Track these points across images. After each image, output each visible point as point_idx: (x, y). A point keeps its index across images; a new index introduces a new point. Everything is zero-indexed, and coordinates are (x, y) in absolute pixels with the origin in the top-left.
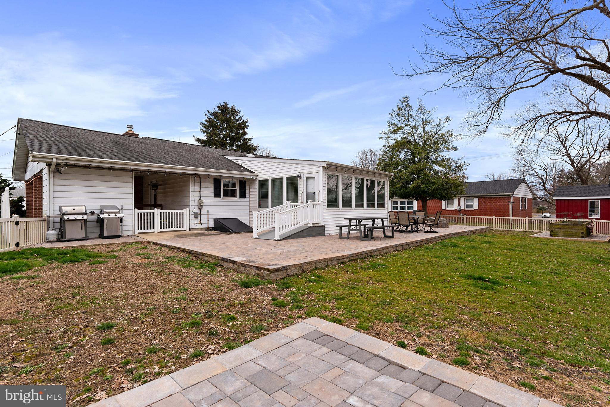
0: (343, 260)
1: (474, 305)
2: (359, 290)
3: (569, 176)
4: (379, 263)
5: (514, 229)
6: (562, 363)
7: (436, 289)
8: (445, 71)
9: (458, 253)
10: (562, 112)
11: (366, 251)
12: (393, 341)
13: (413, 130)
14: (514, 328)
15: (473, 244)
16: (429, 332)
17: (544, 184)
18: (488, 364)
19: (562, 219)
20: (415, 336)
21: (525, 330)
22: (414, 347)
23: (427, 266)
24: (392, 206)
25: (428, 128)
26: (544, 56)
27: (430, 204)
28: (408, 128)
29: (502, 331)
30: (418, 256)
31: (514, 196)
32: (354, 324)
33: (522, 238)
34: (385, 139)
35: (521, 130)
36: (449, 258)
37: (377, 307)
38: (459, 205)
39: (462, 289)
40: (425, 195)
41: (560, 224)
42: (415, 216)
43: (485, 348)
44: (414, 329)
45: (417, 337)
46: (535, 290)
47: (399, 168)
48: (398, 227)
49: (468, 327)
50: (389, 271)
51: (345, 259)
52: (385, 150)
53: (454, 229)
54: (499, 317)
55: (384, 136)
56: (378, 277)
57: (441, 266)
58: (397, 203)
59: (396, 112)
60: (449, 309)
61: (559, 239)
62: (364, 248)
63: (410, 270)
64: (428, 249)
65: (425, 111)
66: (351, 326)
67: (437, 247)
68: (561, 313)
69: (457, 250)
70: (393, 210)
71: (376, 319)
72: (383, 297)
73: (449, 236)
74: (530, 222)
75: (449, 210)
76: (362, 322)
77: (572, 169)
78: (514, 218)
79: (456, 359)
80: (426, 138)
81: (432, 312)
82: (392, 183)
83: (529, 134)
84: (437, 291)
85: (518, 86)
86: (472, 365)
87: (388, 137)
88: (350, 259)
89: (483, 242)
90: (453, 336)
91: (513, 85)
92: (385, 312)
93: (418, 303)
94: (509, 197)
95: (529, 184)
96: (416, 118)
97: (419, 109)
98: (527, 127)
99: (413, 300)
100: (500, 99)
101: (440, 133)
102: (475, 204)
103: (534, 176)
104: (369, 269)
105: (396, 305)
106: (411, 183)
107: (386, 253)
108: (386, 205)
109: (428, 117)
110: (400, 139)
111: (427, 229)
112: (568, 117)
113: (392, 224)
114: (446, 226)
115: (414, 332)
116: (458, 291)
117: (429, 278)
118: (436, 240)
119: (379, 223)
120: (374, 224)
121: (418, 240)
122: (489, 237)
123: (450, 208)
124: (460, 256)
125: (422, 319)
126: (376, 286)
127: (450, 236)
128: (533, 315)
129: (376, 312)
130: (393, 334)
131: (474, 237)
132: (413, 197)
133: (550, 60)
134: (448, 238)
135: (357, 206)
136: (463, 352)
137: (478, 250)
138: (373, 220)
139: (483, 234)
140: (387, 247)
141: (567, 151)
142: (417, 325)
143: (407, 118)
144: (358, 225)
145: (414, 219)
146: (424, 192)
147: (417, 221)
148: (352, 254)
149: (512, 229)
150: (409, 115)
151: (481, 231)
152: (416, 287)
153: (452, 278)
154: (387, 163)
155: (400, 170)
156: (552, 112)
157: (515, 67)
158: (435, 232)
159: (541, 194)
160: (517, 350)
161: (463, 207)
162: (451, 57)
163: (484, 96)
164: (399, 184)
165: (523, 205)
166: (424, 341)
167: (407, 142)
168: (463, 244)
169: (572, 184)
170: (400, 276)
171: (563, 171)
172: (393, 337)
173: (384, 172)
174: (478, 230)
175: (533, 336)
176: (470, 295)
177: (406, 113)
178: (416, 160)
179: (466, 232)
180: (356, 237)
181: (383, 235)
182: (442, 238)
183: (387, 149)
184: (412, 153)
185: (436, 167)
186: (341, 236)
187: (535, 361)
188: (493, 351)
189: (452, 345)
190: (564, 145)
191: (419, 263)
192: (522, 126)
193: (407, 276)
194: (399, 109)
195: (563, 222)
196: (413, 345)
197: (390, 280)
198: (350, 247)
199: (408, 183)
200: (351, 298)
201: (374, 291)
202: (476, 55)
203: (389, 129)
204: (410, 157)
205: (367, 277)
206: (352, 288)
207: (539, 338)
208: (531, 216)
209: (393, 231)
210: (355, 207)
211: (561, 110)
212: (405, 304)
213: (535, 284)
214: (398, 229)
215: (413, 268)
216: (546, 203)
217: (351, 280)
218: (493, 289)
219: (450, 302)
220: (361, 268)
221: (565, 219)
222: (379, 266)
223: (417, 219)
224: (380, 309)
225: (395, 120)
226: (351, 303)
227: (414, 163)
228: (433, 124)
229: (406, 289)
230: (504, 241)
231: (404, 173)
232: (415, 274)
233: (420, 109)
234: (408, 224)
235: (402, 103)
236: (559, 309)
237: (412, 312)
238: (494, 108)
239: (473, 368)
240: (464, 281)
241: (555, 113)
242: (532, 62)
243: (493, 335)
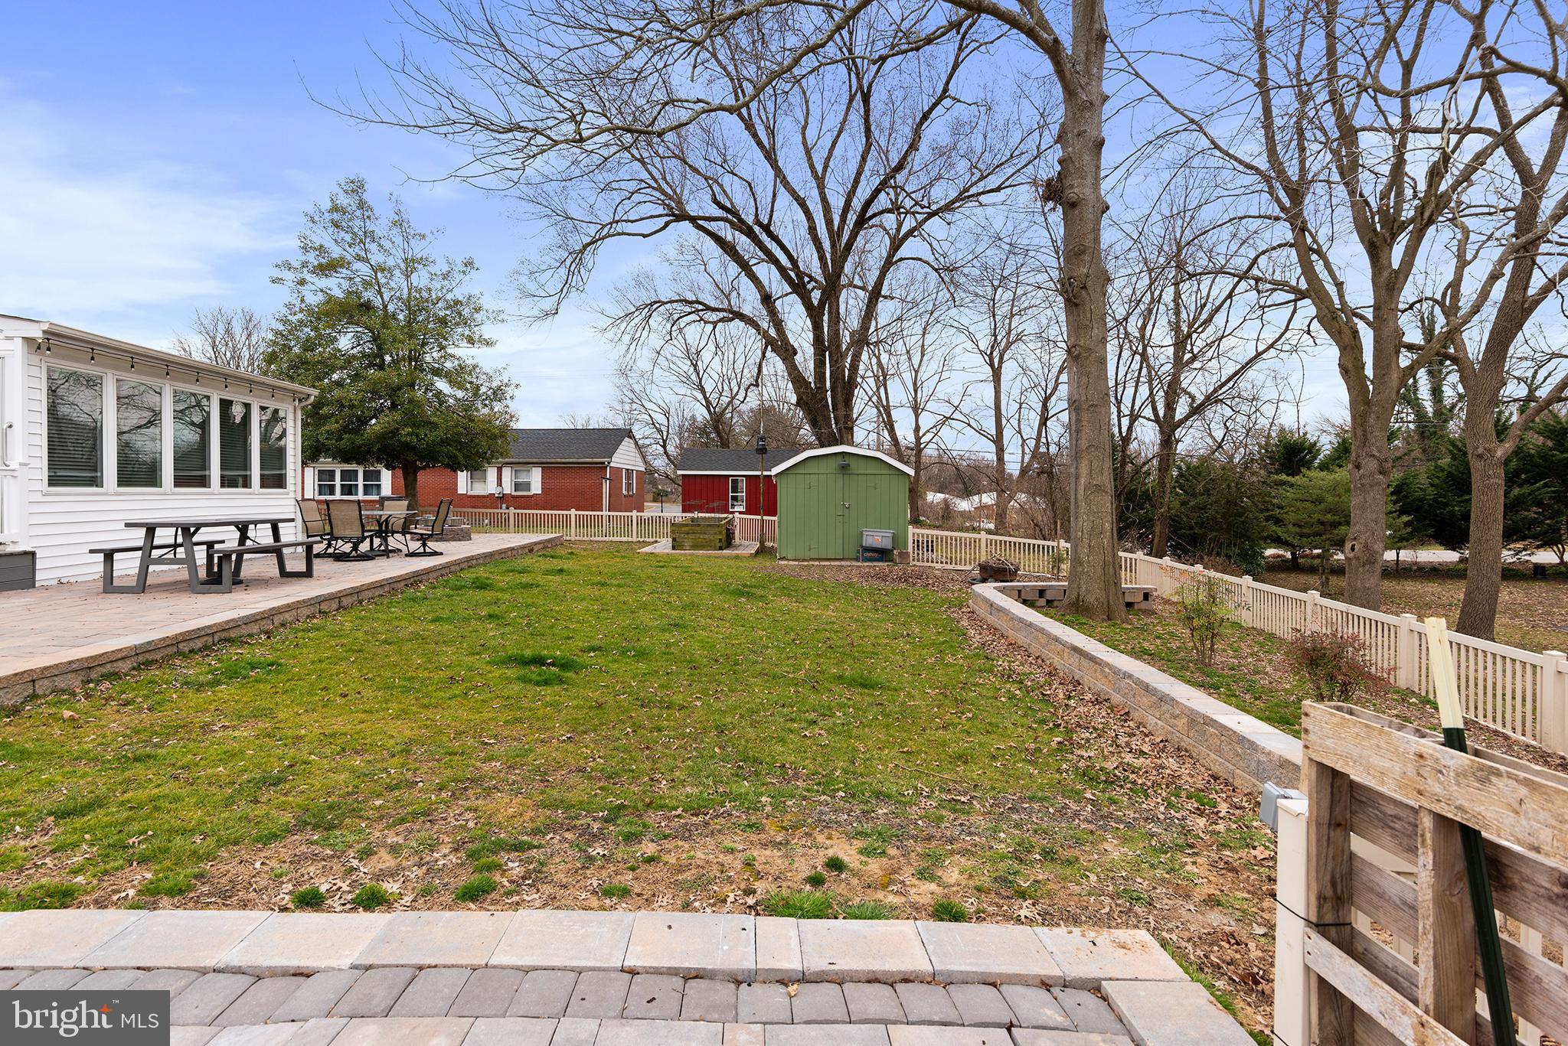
0: (108, 668)
1: (517, 730)
2: (167, 762)
3: (703, 431)
4: (255, 660)
5: (611, 538)
6: (678, 816)
7: (426, 707)
8: (457, 137)
9: (489, 604)
10: (692, 302)
11: (209, 627)
12: (282, 896)
13: (379, 275)
14: (598, 764)
15: (525, 579)
16: (398, 834)
17: (665, 442)
18: (539, 872)
19: (691, 515)
20: (354, 858)
21: (618, 763)
22: (350, 892)
23: (407, 647)
24: (317, 483)
25: (420, 279)
26: (664, 179)
27: (425, 478)
28: (363, 269)
29: (574, 779)
30: (385, 622)
31: (612, 465)
32: (134, 887)
33: (623, 557)
34: (292, 284)
35: (624, 325)
36: (466, 620)
37: (234, 803)
38: (500, 483)
39: (493, 695)
40: (410, 457)
41: (687, 525)
42: (381, 513)
43: (535, 832)
44: (351, 838)
45: (361, 860)
46: (642, 666)
47: (335, 376)
48: (329, 545)
49: (499, 791)
50: (288, 680)
51: (120, 664)
52: (290, 317)
53: (484, 543)
54: (570, 747)
55: (289, 276)
56: (246, 703)
57: (444, 642)
58: (331, 474)
59: (327, 215)
60: (456, 754)
61: (685, 555)
62: (200, 616)
63: (355, 665)
64: (414, 600)
65: (412, 232)
66: (115, 898)
67: (439, 592)
68: (682, 708)
69: (489, 595)
70: (320, 494)
71: (221, 843)
72: (258, 766)
73: (470, 562)
74: (640, 520)
75: (474, 497)
76: (169, 869)
77: (708, 418)
78: (611, 513)
79: (465, 887)
80: (415, 306)
81: (409, 775)
82: (313, 417)
83: (638, 335)
84: (429, 713)
85: (619, 228)
86: (503, 887)
87: (302, 282)
88: (141, 659)
89: (548, 572)
90: (461, 826)
91: (611, 223)
92: (260, 811)
93: (371, 758)
94: (602, 467)
95: (640, 442)
96: (387, 245)
97: (394, 223)
98: (637, 321)
99: (357, 752)
100: (585, 247)
101: (449, 296)
102: (535, 481)
103: (648, 424)
104: (216, 683)
105: (299, 780)
106: (374, 421)
107: (283, 625)
108: (290, 480)
109: (418, 249)
110: (338, 294)
111: (415, 546)
112: (701, 313)
113: (308, 537)
114: (465, 536)
115: (350, 847)
116: (483, 701)
117: (409, 679)
118: (438, 573)
119: (262, 535)
120: (244, 537)
121: (387, 579)
122: (561, 558)
123: (479, 490)
124: (495, 610)
125: (378, 803)
126: (237, 733)
127: (474, 562)
128: (634, 723)
129: (226, 821)
130: (281, 876)
131: (528, 561)
132: (379, 461)
133: (674, 191)
134: (470, 567)
135: (179, 482)
136: (484, 860)
137: (536, 591)
138: (243, 528)
139: (549, 552)
140: (288, 605)
141: (701, 380)
142: (363, 825)
143: (361, 240)
144: (181, 545)
145: (378, 522)
146: (407, 446)
147: (387, 526)
148: (148, 643)
149: (607, 539)
150: (365, 233)
151: (545, 544)
152: (371, 712)
153: (470, 669)
154: (298, 356)
155: (339, 384)
156: (677, 298)
157: (615, 185)
158: (435, 554)
159: (660, 463)
160: (601, 814)
161: (508, 488)
162: (473, 109)
163: (552, 231)
164: (337, 422)
165: (629, 486)
166: (380, 866)
167: (362, 305)
168: (503, 580)
169: (706, 445)
170: (325, 689)
171: (693, 418)
172: (282, 883)
173: (286, 384)
174: (539, 543)
175: (633, 771)
176: (510, 707)
177: (358, 223)
178: (388, 358)
179: (512, 549)
180: (176, 583)
181: (276, 572)
182: (453, 568)
183: (297, 317)
184: (375, 339)
185: (442, 385)
186: (109, 584)
187: (633, 829)
188: (551, 835)
189: (456, 850)
190: (695, 366)
191: (385, 642)
192: (627, 316)
193: (345, 686)
194: (335, 209)
195: (693, 519)
196: (345, 888)
197: (287, 706)
198: (143, 619)
199: (364, 422)
200: (127, 796)
201: (225, 753)
202: (530, 125)
203: (304, 258)
204: (368, 348)
205: (206, 710)
206: (137, 759)
207: (643, 773)
208: (641, 509)
209: (310, 556)
210: (175, 486)
211: (691, 297)
212: (330, 770)
213: (642, 655)
214: (331, 550)
215: (366, 659)
216: (668, 481)
217: (137, 733)
218: (561, 681)
219: (459, 734)
220: (187, 683)
221: (696, 515)
222: (253, 668)
223: (386, 520)
224: (243, 808)
225: (323, 236)
226: (125, 814)
227: (381, 367)
228: (433, 269)
229: (340, 724)
230: (589, 567)
231: (352, 393)
232: (370, 676)
233: (398, 223)
234: (360, 534)
235: (346, 192)
236: (678, 699)
237: (350, 789)
238: (574, 265)
239: (505, 893)
240: (497, 673)
241: (681, 301)
242: (644, 185)
243: (555, 793)
